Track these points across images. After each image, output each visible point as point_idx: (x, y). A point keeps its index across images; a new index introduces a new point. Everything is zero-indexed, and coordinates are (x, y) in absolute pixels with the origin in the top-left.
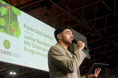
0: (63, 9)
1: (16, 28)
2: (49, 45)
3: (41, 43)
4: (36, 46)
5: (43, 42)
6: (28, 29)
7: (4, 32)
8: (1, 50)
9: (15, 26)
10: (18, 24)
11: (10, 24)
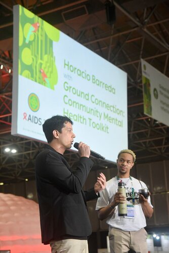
0: (135, 19)
6: (73, 71)
7: (29, 78)
8: (24, 113)
9: (48, 65)
10: (54, 60)
11: (39, 61)
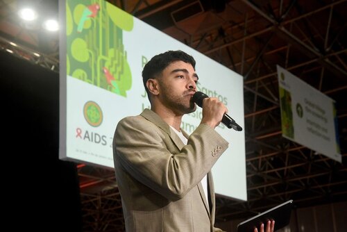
0: (269, 15)
1: (119, 69)
7: (84, 80)
8: (78, 129)
9: (116, 62)
10: (124, 55)
11: (101, 57)
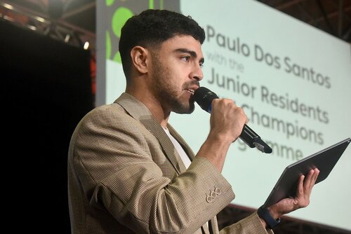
2: (310, 109)
3: (279, 103)
4: (255, 117)
5: (284, 95)
6: (223, 45)
